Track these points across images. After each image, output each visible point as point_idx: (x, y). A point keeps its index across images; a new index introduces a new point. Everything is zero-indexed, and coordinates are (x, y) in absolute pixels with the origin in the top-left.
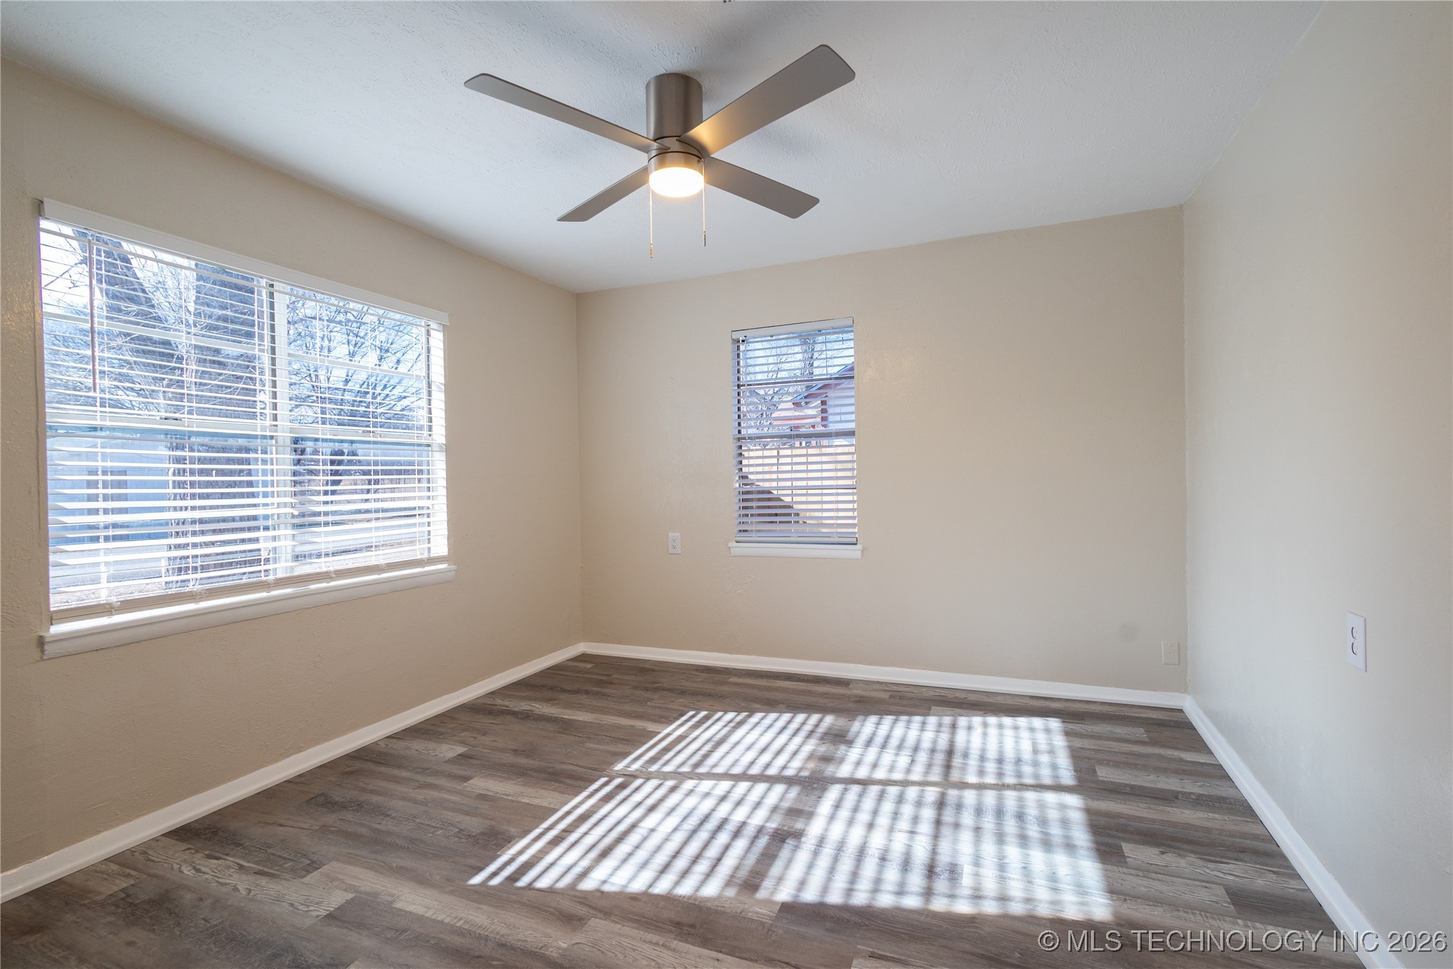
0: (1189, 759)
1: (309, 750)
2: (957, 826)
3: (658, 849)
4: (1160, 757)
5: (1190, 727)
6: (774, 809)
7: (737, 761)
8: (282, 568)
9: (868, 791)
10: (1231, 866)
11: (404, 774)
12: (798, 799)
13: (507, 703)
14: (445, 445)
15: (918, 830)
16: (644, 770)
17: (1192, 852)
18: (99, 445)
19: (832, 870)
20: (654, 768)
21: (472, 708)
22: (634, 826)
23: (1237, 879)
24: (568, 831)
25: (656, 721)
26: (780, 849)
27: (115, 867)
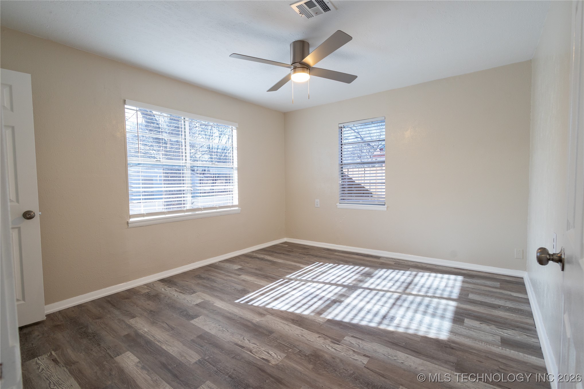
0: (514, 295)
1: (196, 262)
2: (401, 306)
3: (293, 300)
4: (501, 293)
5: (523, 284)
6: (336, 294)
7: (328, 279)
8: (188, 206)
9: (372, 292)
10: (509, 331)
11: (222, 272)
12: (345, 292)
13: (257, 255)
14: (237, 168)
15: (385, 305)
16: (296, 278)
17: (494, 325)
18: (140, 169)
19: (349, 313)
20: (299, 278)
21: (246, 256)
22: (287, 293)
23: (509, 335)
24: (266, 292)
25: (304, 264)
26: (333, 305)
27: (146, 287)
